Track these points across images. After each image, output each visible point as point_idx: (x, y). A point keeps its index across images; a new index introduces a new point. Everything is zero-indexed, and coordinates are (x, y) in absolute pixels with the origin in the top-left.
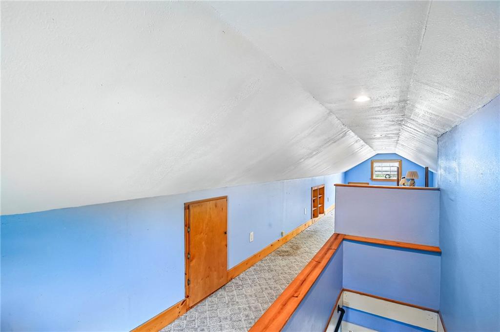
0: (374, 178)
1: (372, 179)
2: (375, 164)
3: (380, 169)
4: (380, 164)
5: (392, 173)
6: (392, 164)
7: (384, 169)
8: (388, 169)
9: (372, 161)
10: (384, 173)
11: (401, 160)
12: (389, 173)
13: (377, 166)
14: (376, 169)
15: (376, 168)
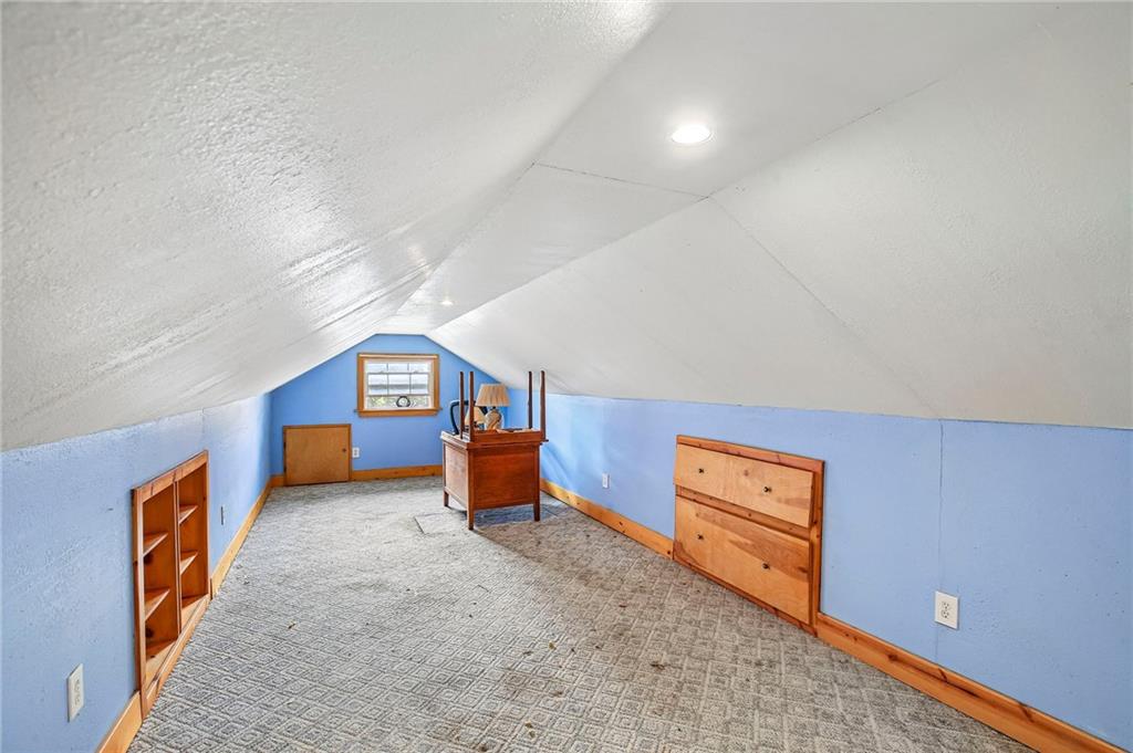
0: (367, 406)
1: (360, 412)
2: (370, 366)
3: (382, 379)
4: (382, 366)
5: (414, 392)
6: (415, 366)
7: (394, 379)
8: (403, 379)
9: (359, 356)
10: (391, 392)
11: (438, 354)
12: (406, 392)
13: (375, 372)
14: (372, 380)
15: (370, 377)
